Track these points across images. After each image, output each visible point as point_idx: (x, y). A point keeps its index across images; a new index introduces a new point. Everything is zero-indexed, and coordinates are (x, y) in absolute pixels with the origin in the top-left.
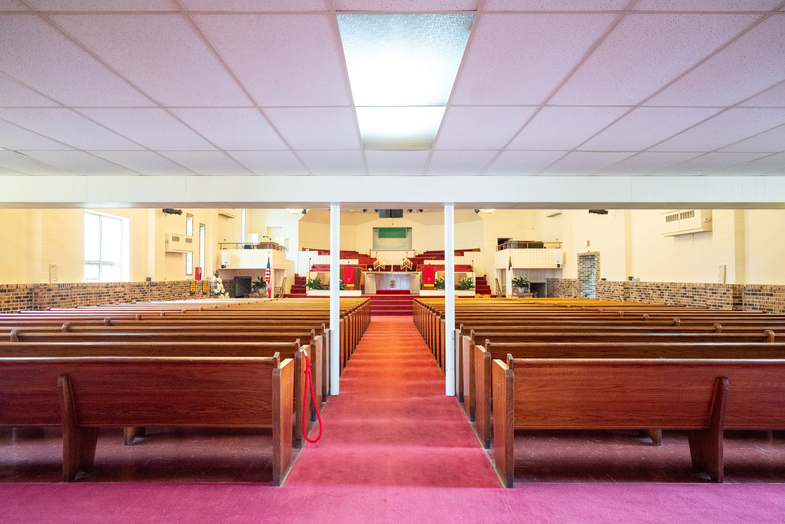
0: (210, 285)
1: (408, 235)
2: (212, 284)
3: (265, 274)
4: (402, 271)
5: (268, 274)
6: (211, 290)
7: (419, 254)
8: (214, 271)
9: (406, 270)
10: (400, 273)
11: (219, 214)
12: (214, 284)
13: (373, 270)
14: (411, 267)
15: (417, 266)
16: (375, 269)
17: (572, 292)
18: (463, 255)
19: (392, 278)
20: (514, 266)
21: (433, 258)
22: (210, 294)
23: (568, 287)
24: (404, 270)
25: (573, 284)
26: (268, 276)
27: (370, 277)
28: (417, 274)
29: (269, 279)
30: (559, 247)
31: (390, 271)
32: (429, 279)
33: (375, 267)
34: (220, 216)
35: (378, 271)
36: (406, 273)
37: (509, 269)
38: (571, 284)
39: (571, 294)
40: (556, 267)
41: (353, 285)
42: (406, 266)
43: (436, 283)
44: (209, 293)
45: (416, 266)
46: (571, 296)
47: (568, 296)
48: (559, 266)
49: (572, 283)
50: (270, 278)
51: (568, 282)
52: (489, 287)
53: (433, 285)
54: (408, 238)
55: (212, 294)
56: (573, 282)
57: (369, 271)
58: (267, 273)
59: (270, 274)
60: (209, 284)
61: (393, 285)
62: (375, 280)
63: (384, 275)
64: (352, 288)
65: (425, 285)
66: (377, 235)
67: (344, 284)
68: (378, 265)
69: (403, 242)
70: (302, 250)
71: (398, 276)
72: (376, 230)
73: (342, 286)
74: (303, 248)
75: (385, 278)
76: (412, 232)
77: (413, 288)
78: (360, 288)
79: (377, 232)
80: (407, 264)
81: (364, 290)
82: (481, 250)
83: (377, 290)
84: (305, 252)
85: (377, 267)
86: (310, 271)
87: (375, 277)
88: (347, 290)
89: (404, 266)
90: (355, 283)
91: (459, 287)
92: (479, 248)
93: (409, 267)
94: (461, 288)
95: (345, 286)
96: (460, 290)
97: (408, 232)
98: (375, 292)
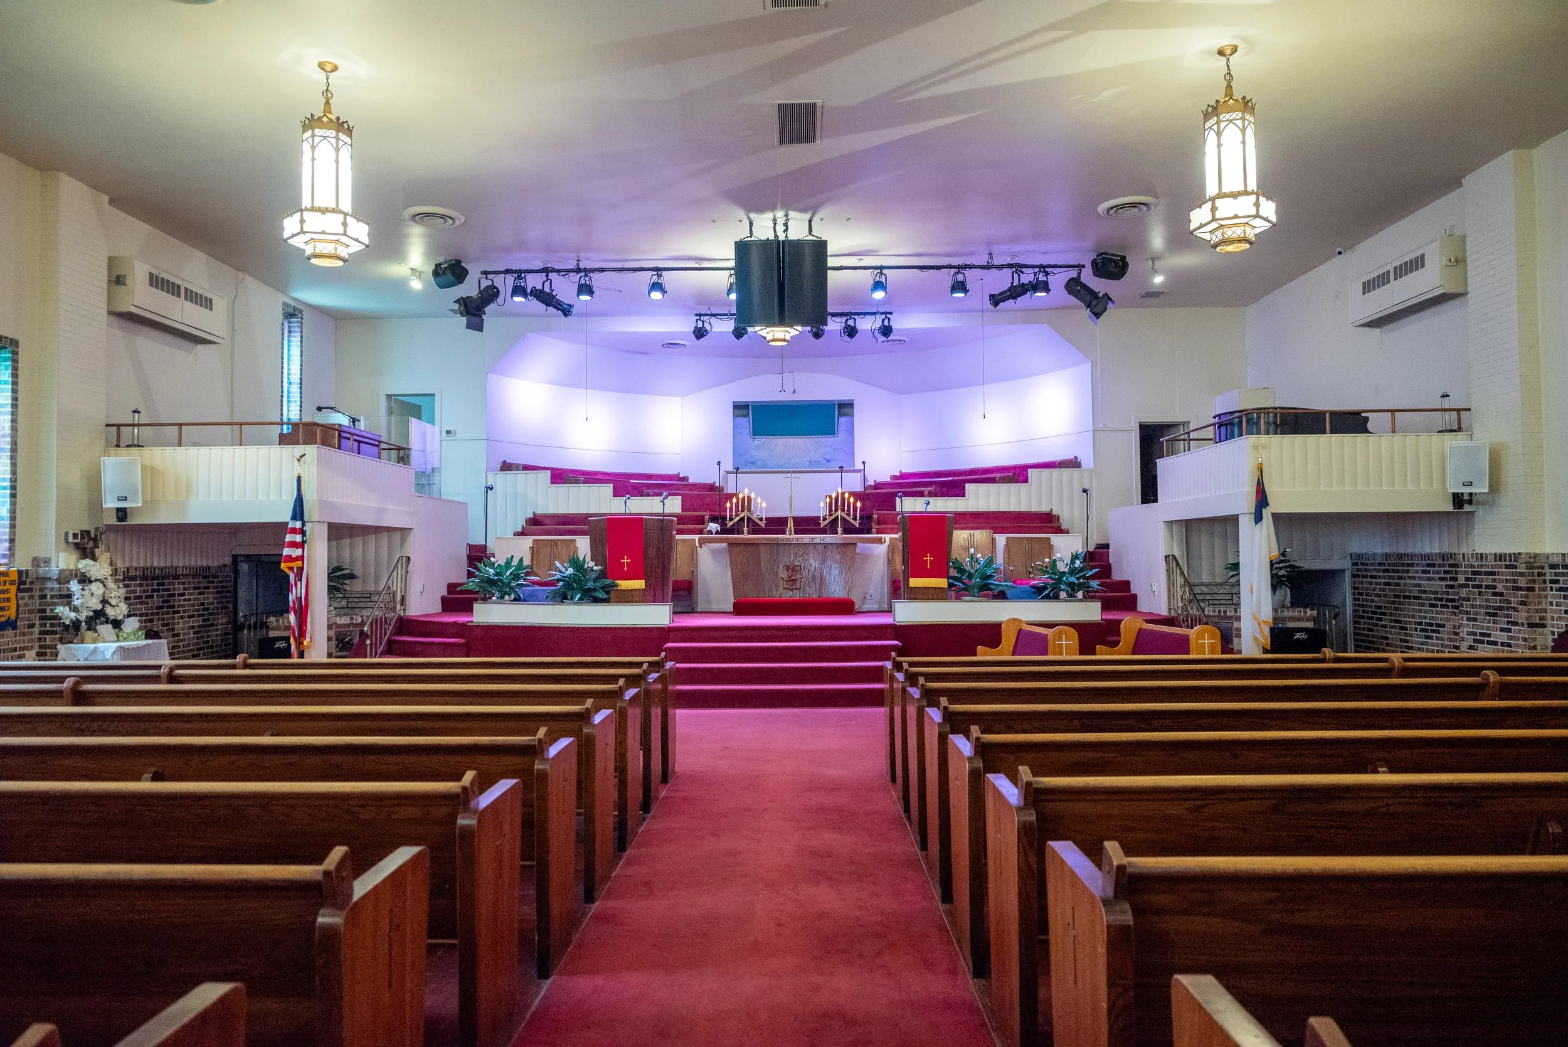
0: (41, 590)
1: (841, 428)
2: (49, 585)
3: (282, 545)
4: (823, 531)
5: (293, 544)
6: (44, 611)
7: (878, 480)
8: (67, 534)
9: (839, 530)
10: (817, 538)
11: (110, 313)
12: (57, 586)
13: (724, 531)
14: (855, 519)
15: (875, 516)
16: (730, 524)
17: (1545, 611)
18: (1026, 481)
19: (788, 558)
20: (1279, 504)
21: (926, 490)
22: (41, 625)
23: (1531, 589)
24: (832, 528)
25: (1548, 578)
26: (298, 552)
27: (715, 552)
28: (880, 541)
29: (299, 563)
30: (1455, 428)
31: (784, 533)
32: (928, 558)
33: (731, 519)
34: (114, 319)
35: (740, 532)
36: (840, 537)
37: (1258, 518)
38: (1539, 575)
39: (1542, 618)
40: (1449, 507)
41: (639, 584)
42: (839, 513)
43: (953, 572)
44: (37, 622)
45: (870, 517)
46: (1543, 626)
47: (1531, 625)
48: (1458, 500)
49: (1547, 570)
50: (301, 558)
51: (1530, 566)
52: (1126, 585)
53: (942, 583)
54: (842, 435)
55: (52, 625)
56: (1552, 566)
57: (710, 532)
58: (289, 538)
59: (304, 542)
60: (36, 586)
61: (794, 581)
62: (729, 563)
63: (761, 547)
64: (637, 593)
65: (914, 582)
66: (746, 423)
67: (608, 581)
68: (742, 515)
69: (826, 446)
70: (499, 467)
71: (811, 547)
72: (744, 412)
73: (601, 588)
74: (504, 462)
75: (764, 555)
76: (853, 416)
77: (865, 594)
78: (670, 593)
79: (747, 419)
80: (843, 510)
81: (691, 600)
82: (1083, 463)
83: (735, 598)
84: (510, 475)
85: (738, 518)
86: (515, 535)
87: (731, 553)
88: (620, 602)
89: (833, 517)
90: (651, 576)
91: (1041, 587)
92: (1076, 458)
93: (848, 518)
94: (1047, 592)
95: (611, 586)
96: (1042, 598)
97: (840, 415)
98: (730, 608)
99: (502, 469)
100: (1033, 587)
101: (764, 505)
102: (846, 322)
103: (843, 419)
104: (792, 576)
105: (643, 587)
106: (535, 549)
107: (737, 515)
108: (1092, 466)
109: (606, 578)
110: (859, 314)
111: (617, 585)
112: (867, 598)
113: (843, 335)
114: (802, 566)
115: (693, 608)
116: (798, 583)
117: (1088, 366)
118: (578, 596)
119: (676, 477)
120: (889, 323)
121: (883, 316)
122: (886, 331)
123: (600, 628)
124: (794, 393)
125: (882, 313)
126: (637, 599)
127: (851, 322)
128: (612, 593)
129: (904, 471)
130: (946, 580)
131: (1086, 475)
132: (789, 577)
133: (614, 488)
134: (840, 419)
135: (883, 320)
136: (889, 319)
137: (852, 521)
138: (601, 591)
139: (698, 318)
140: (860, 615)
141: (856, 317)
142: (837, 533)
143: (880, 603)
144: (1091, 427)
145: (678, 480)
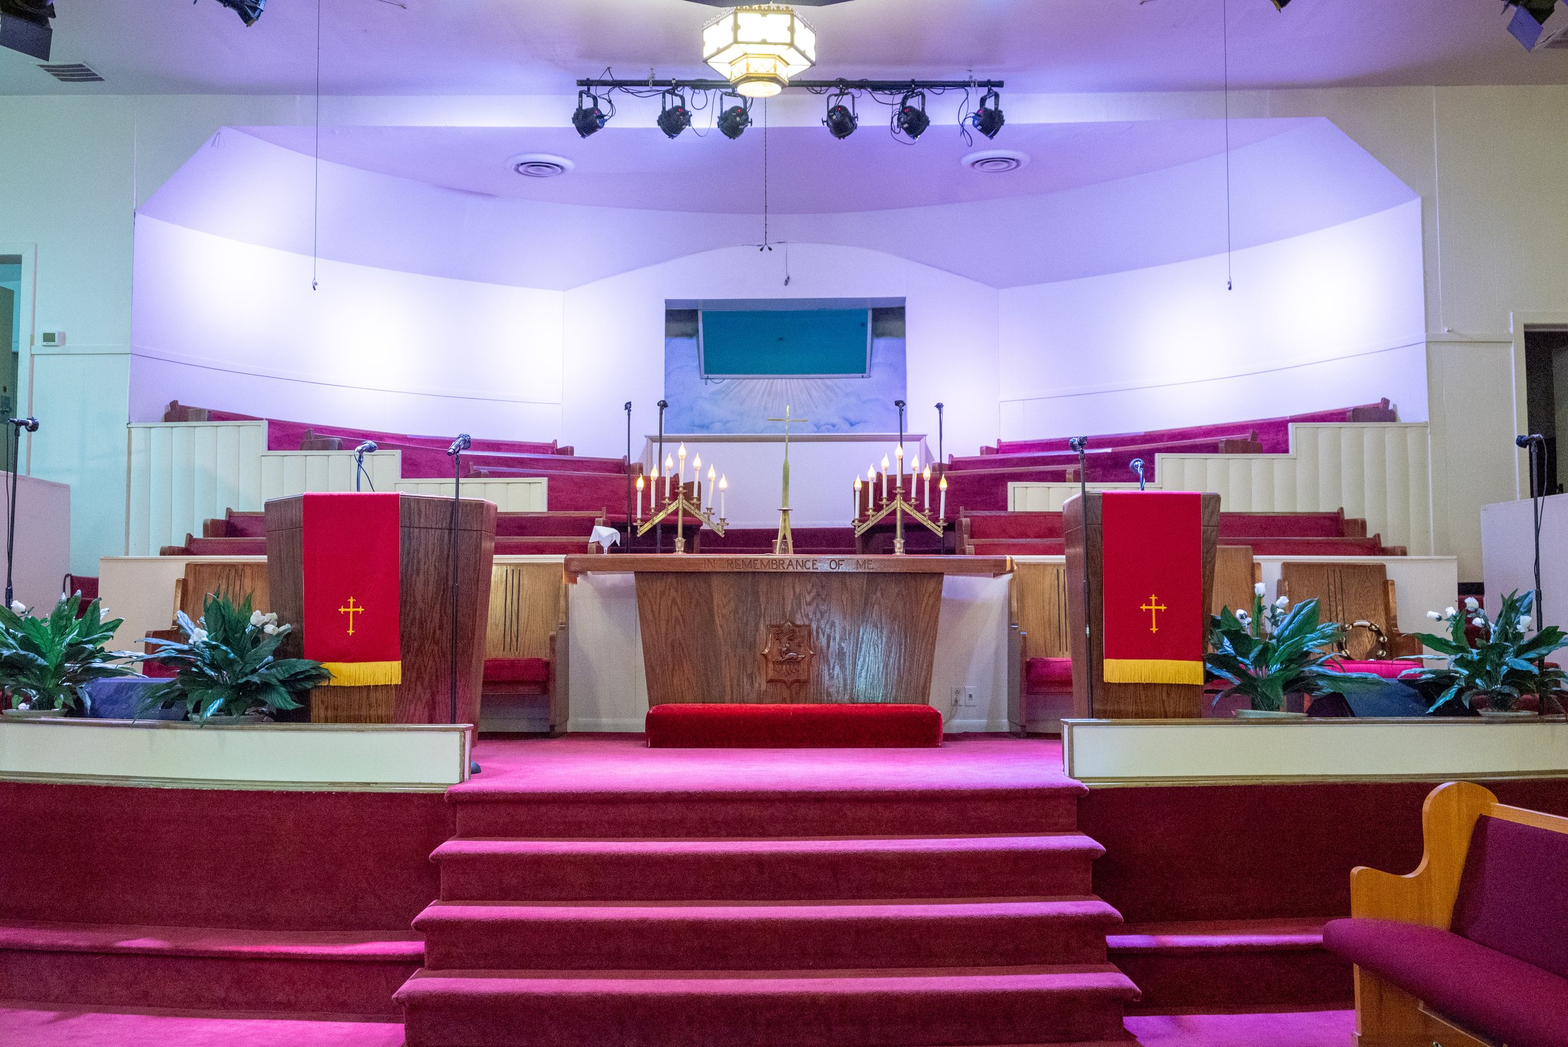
1: (880, 358)
9: (899, 542)
10: (849, 561)
13: (630, 544)
14: (935, 519)
16: (643, 530)
18: (1284, 450)
19: (778, 607)
21: (1070, 469)
24: (881, 538)
27: (609, 595)
28: (998, 569)
31: (771, 552)
32: (1152, 607)
33: (646, 521)
35: (666, 547)
36: (900, 559)
41: (387, 672)
42: (898, 504)
53: (1189, 672)
54: (878, 373)
57: (598, 548)
61: (795, 663)
62: (638, 619)
63: (716, 582)
64: (380, 695)
65: (1117, 670)
66: (691, 350)
67: (303, 665)
68: (671, 508)
69: (847, 395)
70: (162, 413)
71: (836, 584)
72: (688, 327)
73: (283, 682)
74: (174, 404)
75: (722, 598)
76: (902, 335)
77: (957, 692)
78: (478, 690)
79: (694, 340)
80: (906, 497)
81: (547, 705)
82: (1400, 414)
83: (651, 705)
84: (179, 430)
85: (661, 516)
86: (164, 552)
87: (641, 595)
88: (336, 720)
89: (884, 513)
90: (419, 651)
91: (1427, 683)
92: (1386, 402)
93: (918, 516)
94: (1449, 695)
95: (310, 678)
96: (1438, 712)
97: (876, 334)
98: (639, 725)
99: (168, 418)
100: (1410, 681)
101: (723, 484)
102: (903, 103)
103: (881, 343)
104: (788, 650)
105: (397, 680)
106: (190, 587)
107: (660, 507)
108: (1424, 418)
109: (299, 656)
110: (931, 85)
111: (327, 676)
112: (961, 702)
113: (897, 130)
114: (814, 626)
115: (552, 727)
116: (804, 665)
117: (1412, 209)
118: (217, 704)
119: (551, 448)
120: (997, 104)
121: (984, 91)
122: (990, 122)
123: (269, 794)
124: (786, 283)
125: (981, 84)
126: (382, 711)
127: (914, 103)
128: (316, 699)
129: (1006, 439)
130: (1201, 663)
131: (1411, 437)
132: (781, 653)
133: (404, 460)
134: (876, 341)
135: (983, 101)
136: (997, 96)
137: (929, 524)
138: (282, 689)
139: (585, 88)
140: (953, 746)
141: (926, 91)
142: (892, 551)
143: (992, 714)
144: (1421, 336)
145: (553, 453)
